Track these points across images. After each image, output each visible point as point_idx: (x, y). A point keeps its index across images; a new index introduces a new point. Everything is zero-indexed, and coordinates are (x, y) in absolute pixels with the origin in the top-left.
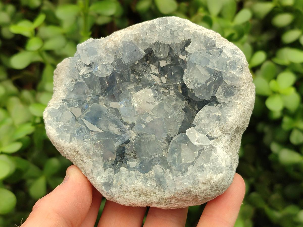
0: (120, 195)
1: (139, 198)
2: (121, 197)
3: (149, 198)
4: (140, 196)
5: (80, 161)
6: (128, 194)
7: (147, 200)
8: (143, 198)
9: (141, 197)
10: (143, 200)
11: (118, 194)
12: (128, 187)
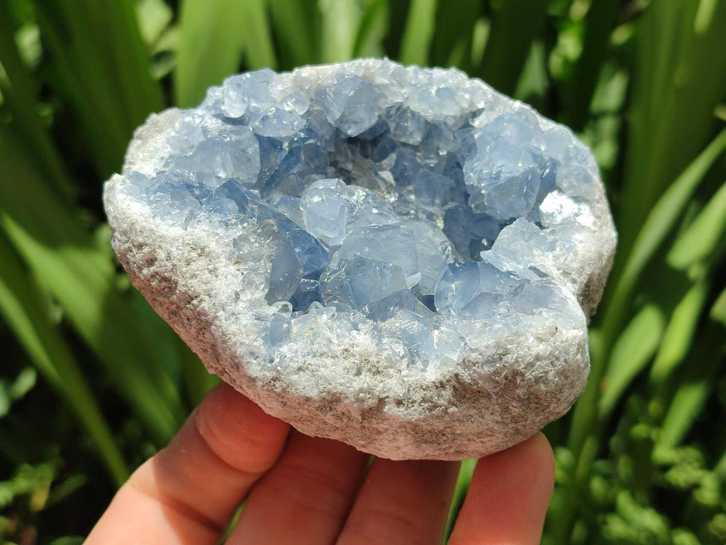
0: (305, 362)
1: (356, 378)
2: (307, 368)
3: (382, 381)
4: (359, 373)
5: (207, 272)
6: (329, 361)
7: (376, 386)
8: (366, 380)
9: (361, 376)
10: (366, 385)
11: (301, 360)
12: (331, 342)
